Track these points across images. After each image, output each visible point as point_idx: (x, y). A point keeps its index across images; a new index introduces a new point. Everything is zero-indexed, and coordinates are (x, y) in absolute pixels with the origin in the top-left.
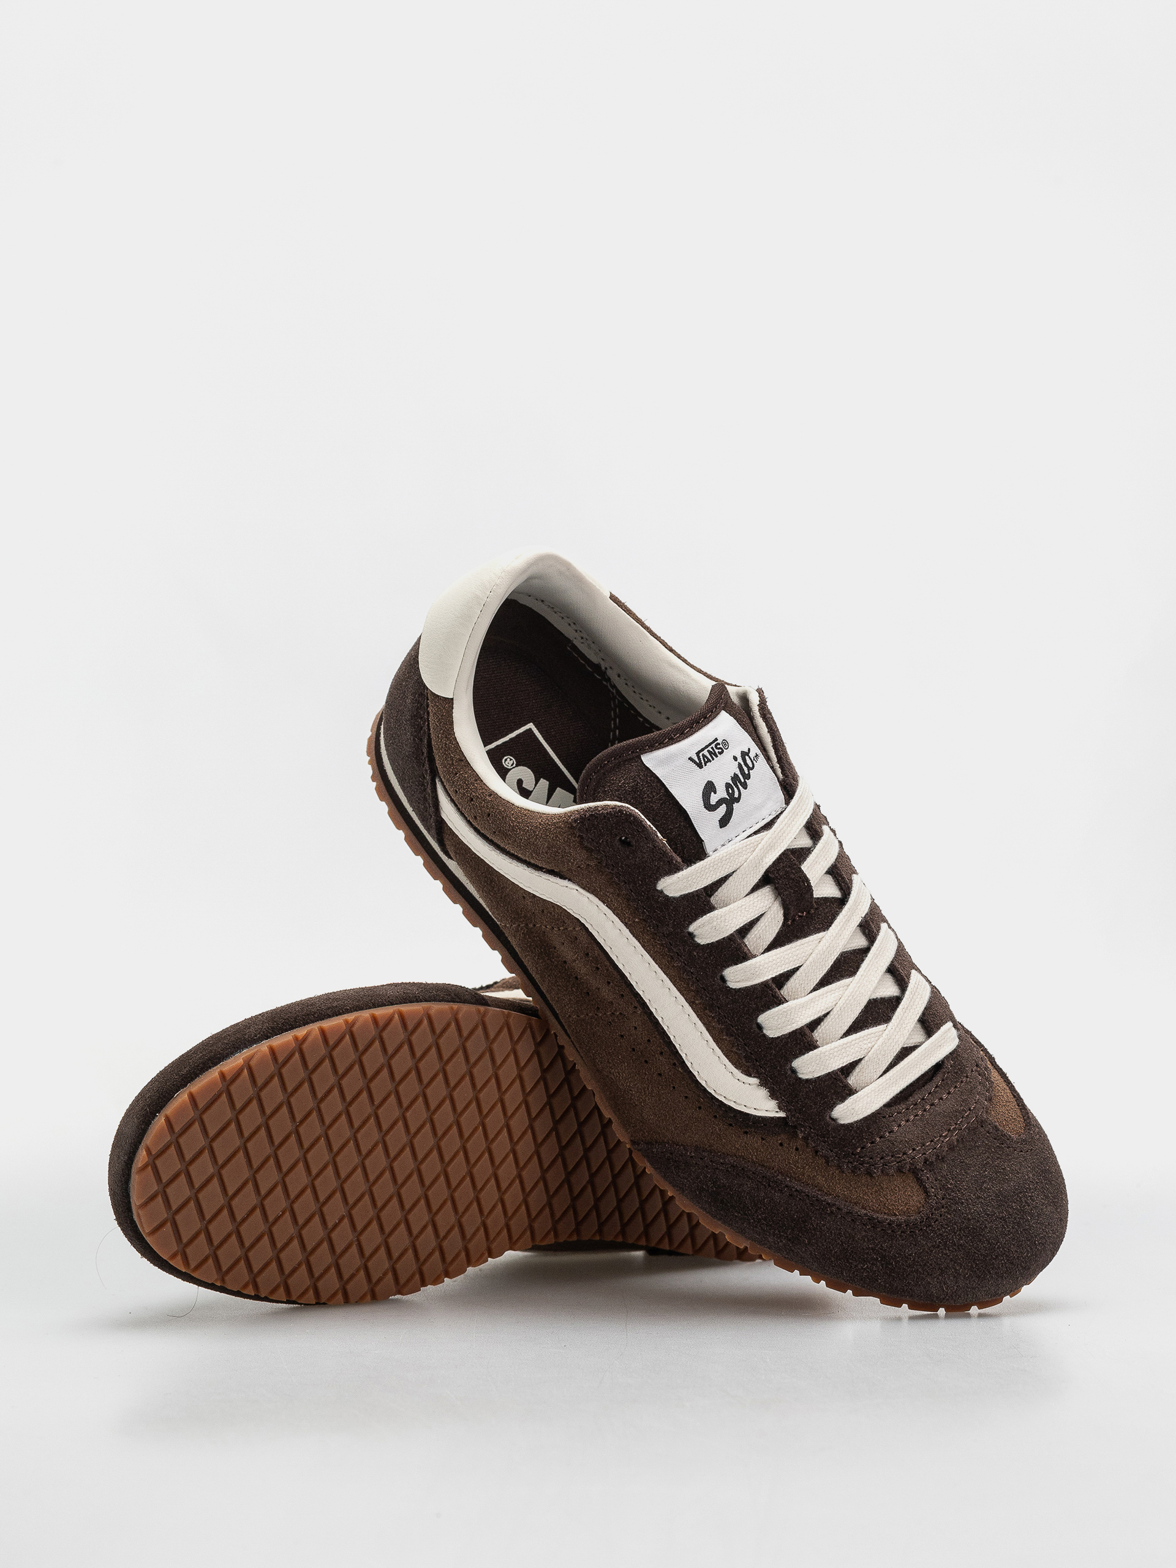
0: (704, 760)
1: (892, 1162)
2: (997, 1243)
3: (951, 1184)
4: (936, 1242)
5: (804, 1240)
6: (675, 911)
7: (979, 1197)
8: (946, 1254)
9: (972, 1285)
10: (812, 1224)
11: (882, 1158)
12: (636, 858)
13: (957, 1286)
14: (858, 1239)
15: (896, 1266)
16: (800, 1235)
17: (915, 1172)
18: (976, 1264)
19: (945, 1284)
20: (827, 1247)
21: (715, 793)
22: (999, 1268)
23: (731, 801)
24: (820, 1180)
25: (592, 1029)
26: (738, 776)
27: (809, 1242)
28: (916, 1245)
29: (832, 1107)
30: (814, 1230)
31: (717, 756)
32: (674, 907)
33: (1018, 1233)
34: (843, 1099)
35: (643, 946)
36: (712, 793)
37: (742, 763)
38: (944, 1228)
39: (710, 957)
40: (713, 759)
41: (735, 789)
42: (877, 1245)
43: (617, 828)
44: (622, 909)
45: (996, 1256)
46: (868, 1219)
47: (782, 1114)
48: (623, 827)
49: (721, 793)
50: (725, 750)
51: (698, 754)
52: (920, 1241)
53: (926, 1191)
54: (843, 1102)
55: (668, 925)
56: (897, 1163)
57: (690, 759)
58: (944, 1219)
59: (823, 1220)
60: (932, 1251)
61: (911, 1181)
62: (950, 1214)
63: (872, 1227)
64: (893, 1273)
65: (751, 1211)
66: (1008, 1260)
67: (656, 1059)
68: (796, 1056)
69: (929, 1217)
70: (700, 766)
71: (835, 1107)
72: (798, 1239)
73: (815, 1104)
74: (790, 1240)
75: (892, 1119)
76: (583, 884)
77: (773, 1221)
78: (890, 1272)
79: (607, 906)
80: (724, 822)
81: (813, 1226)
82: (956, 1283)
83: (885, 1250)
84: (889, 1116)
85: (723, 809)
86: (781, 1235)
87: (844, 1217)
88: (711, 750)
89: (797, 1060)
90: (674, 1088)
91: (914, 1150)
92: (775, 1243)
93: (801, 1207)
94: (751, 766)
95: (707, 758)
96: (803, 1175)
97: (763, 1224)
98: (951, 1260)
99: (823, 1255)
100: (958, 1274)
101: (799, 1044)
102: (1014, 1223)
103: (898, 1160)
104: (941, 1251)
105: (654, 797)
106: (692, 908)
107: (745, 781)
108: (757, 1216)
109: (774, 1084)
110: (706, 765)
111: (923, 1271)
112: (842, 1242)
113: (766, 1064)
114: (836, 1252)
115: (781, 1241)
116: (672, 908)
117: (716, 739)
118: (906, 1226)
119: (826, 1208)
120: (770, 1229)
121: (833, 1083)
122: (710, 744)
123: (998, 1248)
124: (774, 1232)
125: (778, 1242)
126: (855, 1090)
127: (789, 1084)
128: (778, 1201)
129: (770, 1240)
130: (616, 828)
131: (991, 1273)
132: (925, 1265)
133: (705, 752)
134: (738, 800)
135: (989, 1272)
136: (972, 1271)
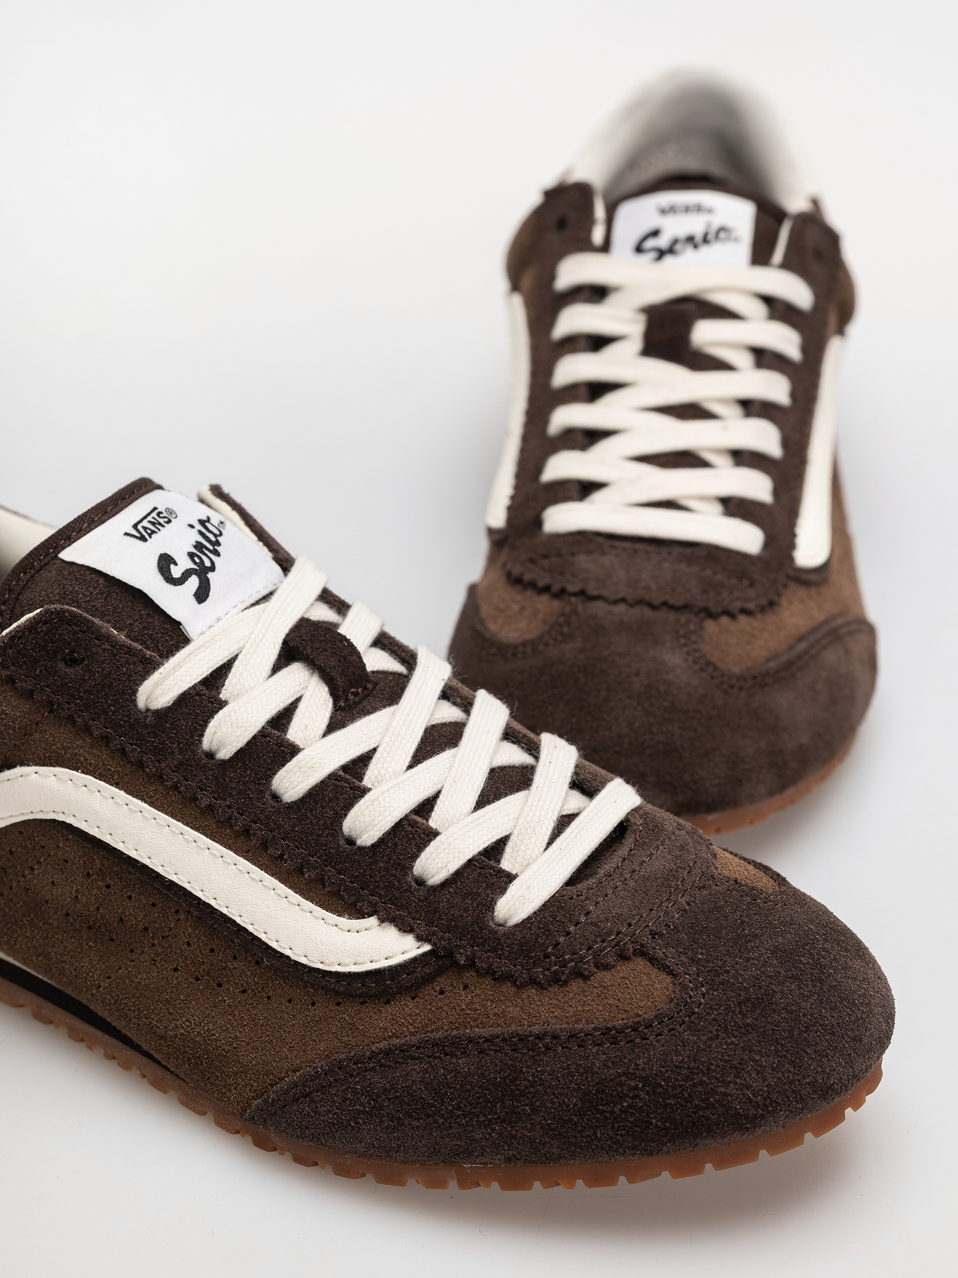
0: (147, 532)
1: (605, 948)
2: (800, 1011)
3: (702, 954)
4: (711, 1032)
5: (524, 1110)
6: (174, 729)
7: (748, 960)
8: (733, 1043)
9: (788, 1077)
10: (525, 1079)
11: (589, 948)
12: (95, 673)
13: (767, 1086)
14: (599, 1068)
15: (668, 1085)
16: (515, 1104)
17: (642, 953)
18: (782, 1045)
19: (748, 1089)
20: (559, 1103)
21: (176, 564)
22: (817, 1043)
23: (203, 572)
24: (513, 1011)
25: (133, 981)
26: (200, 543)
27: (532, 1110)
28: (684, 1046)
29: (491, 906)
30: (532, 1086)
31: (163, 526)
32: (171, 724)
33: (825, 992)
34: (503, 890)
35: (151, 804)
36: (172, 566)
37: (204, 531)
38: (715, 1009)
39: (246, 773)
40: (159, 530)
41: (204, 558)
42: (629, 1066)
43: (51, 640)
44: (103, 764)
45: (806, 1027)
46: (602, 1034)
47: (427, 948)
48: (60, 635)
49: (183, 564)
50: (172, 520)
51: (135, 526)
52: (689, 1039)
53: (671, 973)
54: (503, 894)
55: (172, 753)
56: (613, 948)
57: (126, 534)
58: (711, 1000)
59: (540, 1065)
60: (709, 1047)
61: (640, 963)
62: (716, 990)
63: (611, 1044)
64: (669, 1099)
65: (435, 1106)
66: (825, 1030)
67: (230, 970)
68: (415, 857)
69: (687, 1002)
70: (143, 539)
71: (495, 903)
72: (515, 1113)
73: (466, 910)
74: (504, 1121)
75: (582, 898)
76: (40, 759)
77: (471, 1105)
78: (664, 1099)
79: (83, 772)
80: (202, 595)
81: (529, 1080)
82: (764, 1081)
83: (643, 1069)
84: (578, 896)
85: (193, 582)
86: (489, 1120)
87: (567, 1047)
88: (153, 520)
89: (418, 861)
90: (269, 998)
91: (630, 925)
92: (486, 1139)
93: (501, 1061)
94: (217, 532)
95: (149, 529)
96: (488, 1017)
97: (458, 1117)
98: (744, 1050)
99: (560, 1119)
100: (761, 1066)
101: (414, 838)
102: (812, 980)
103: (613, 943)
104: (724, 1041)
105: (92, 593)
106: (197, 715)
107: (214, 549)
108: (446, 1108)
109: (398, 911)
110: (151, 537)
111: (709, 1079)
112: (577, 1084)
113: (378, 887)
114: (575, 1105)
115: (493, 1130)
116: (168, 725)
117: (155, 509)
118: (659, 1024)
119: (537, 1044)
120: (471, 1119)
121: (480, 874)
122: (149, 514)
123: (804, 1016)
124: (477, 1122)
125: (490, 1134)
126: (516, 874)
127: (420, 900)
128: (466, 1069)
129: (477, 1137)
130: (52, 642)
131: (807, 1054)
132: (709, 1069)
133: (145, 523)
134: (212, 568)
135: (805, 1051)
136: (781, 1057)
